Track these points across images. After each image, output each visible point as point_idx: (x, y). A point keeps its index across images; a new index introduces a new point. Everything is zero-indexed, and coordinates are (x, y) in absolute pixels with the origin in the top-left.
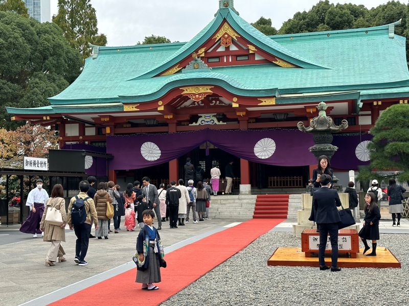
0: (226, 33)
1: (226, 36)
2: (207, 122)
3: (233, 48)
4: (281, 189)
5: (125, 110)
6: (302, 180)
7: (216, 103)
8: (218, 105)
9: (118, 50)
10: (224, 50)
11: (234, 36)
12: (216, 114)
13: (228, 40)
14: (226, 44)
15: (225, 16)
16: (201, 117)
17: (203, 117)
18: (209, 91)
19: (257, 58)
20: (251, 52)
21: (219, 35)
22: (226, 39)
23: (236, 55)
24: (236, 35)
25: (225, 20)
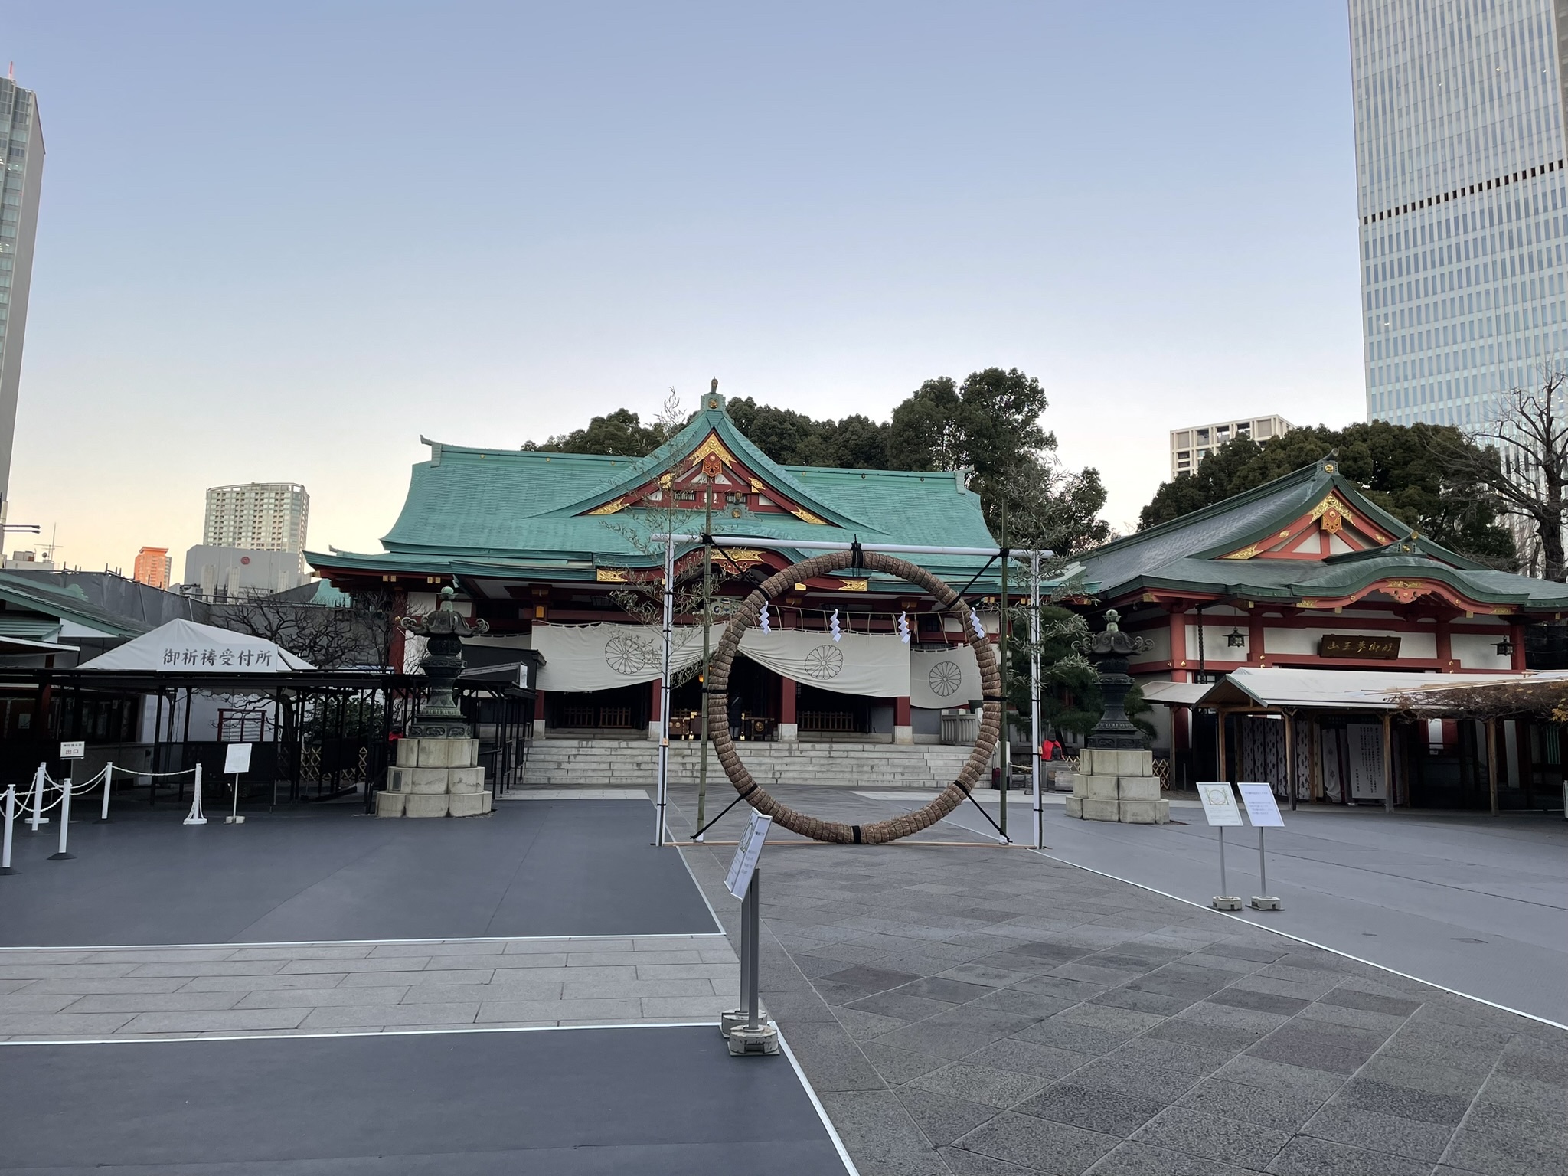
0: (713, 454)
1: (713, 457)
2: (726, 610)
3: (722, 480)
4: (818, 734)
5: (598, 580)
6: (852, 718)
9: (482, 456)
10: (704, 481)
11: (727, 458)
13: (715, 465)
14: (712, 471)
15: (714, 423)
16: (716, 600)
17: (719, 600)
18: (757, 558)
19: (762, 502)
20: (754, 490)
21: (701, 454)
22: (713, 462)
23: (724, 493)
24: (730, 457)
25: (714, 431)
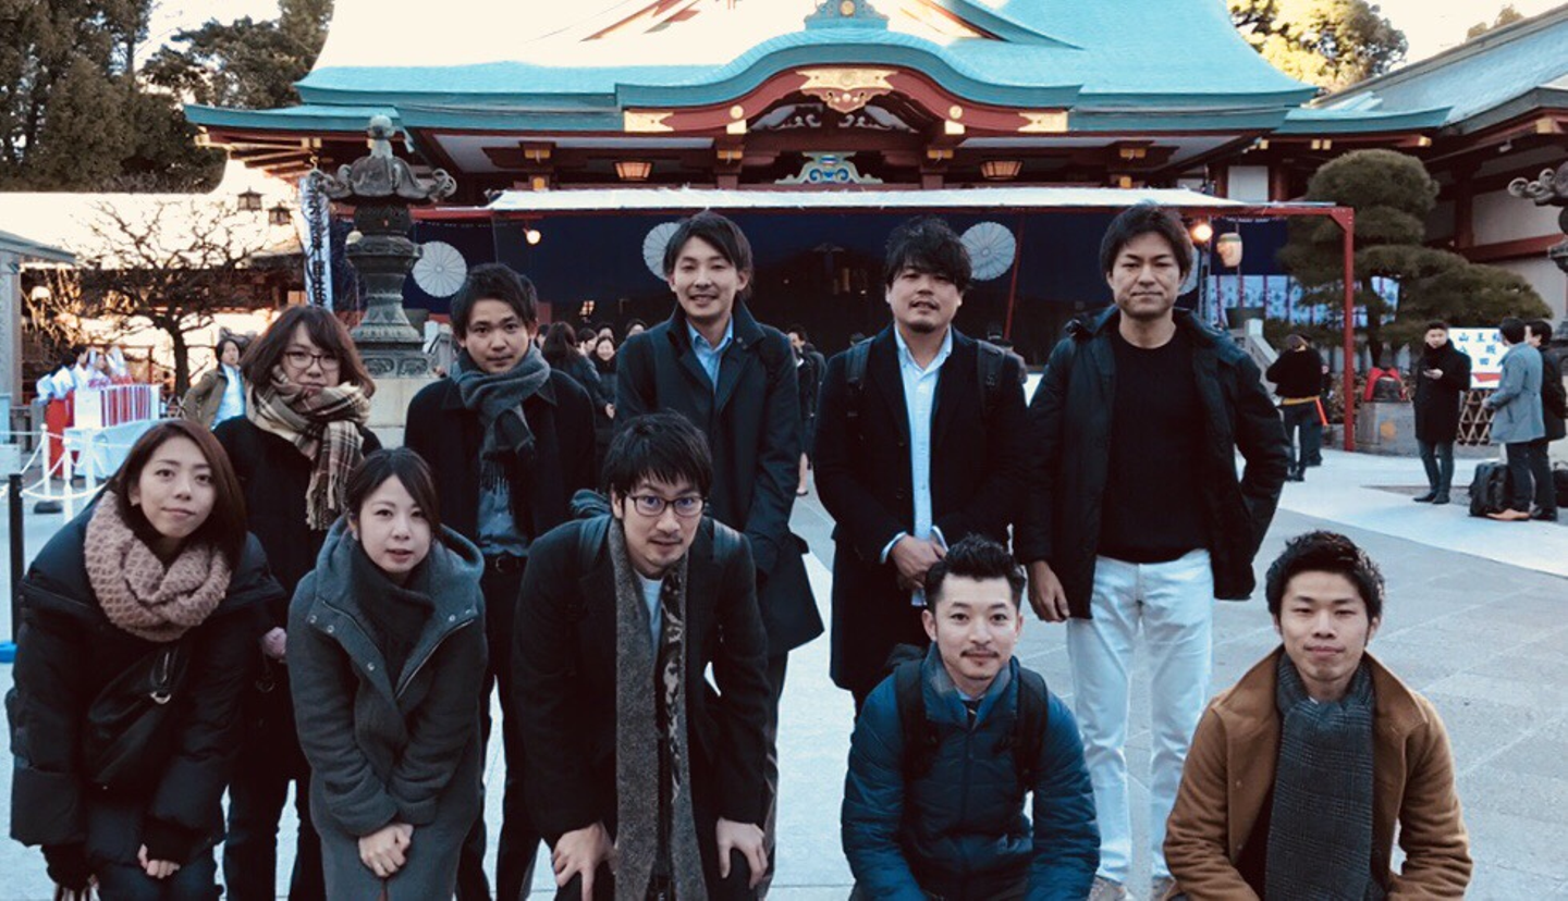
2: (829, 175)
5: (626, 129)
7: (856, 121)
8: (860, 128)
12: (852, 154)
16: (809, 159)
17: (816, 159)
18: (882, 83)
